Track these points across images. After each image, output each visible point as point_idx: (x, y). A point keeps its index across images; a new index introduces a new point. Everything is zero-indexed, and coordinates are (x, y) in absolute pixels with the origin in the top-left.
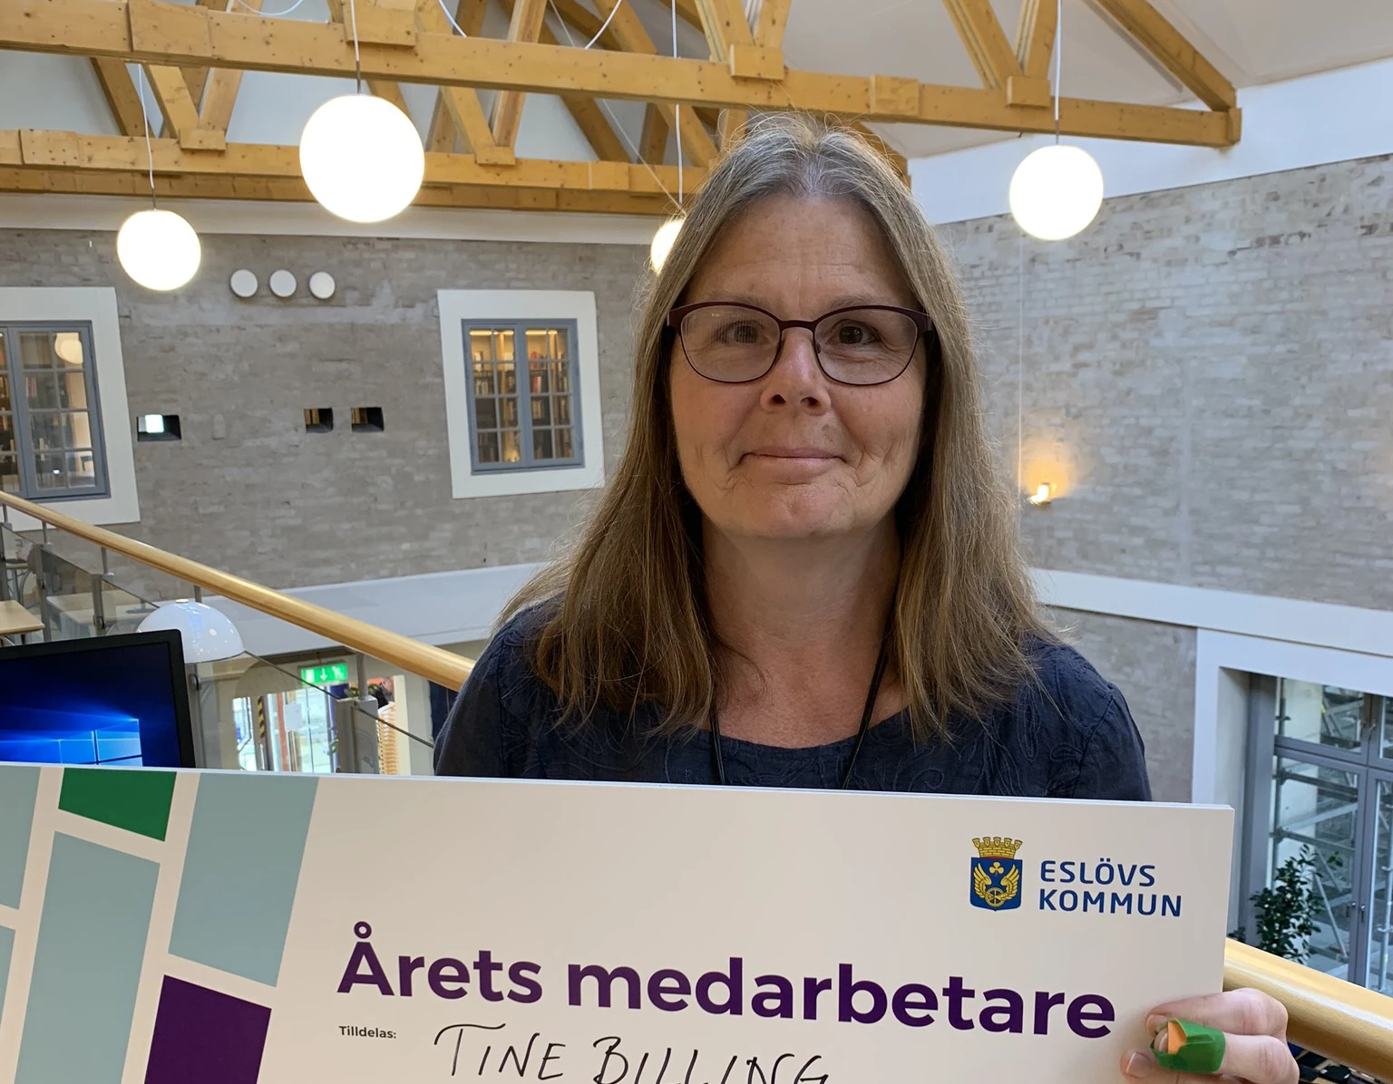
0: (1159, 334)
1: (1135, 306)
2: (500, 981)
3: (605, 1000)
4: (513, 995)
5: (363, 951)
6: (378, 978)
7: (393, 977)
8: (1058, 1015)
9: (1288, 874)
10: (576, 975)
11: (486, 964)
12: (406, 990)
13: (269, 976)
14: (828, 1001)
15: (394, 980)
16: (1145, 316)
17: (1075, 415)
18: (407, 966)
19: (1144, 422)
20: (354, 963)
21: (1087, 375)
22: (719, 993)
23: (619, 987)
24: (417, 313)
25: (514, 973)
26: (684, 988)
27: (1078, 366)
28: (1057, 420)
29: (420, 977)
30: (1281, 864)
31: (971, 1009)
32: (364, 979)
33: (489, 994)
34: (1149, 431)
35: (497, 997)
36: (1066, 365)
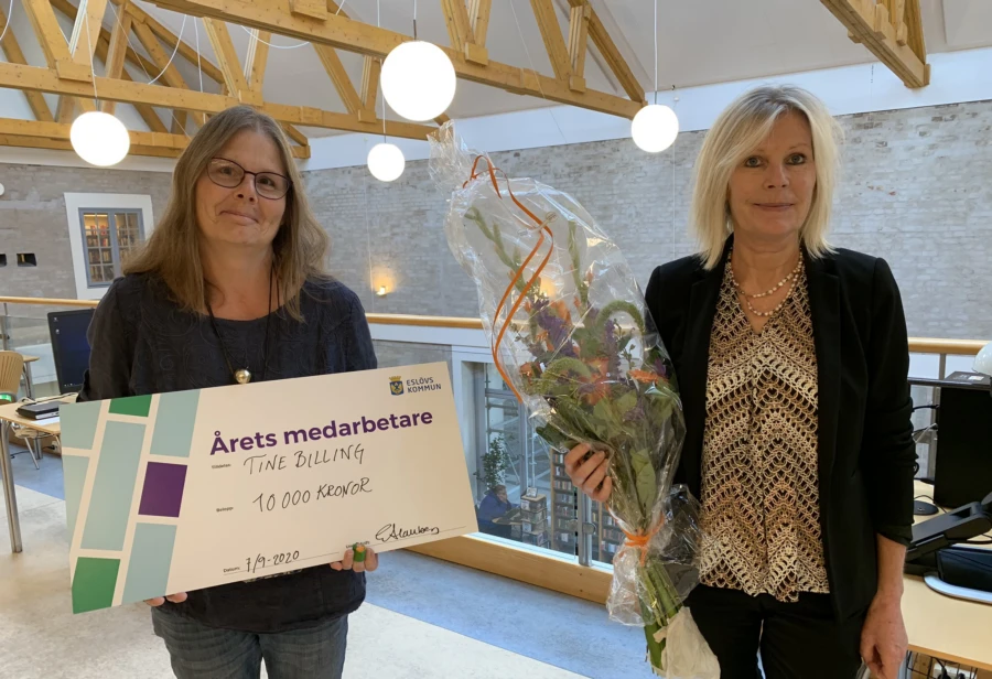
0: (427, 221)
1: (416, 209)
2: (263, 441)
3: (296, 441)
4: (268, 445)
5: (218, 440)
6: (224, 448)
7: (229, 447)
8: (419, 419)
9: (494, 445)
10: (286, 434)
11: (258, 437)
12: (233, 450)
13: (187, 455)
14: (360, 428)
15: (229, 448)
16: (421, 213)
17: (393, 256)
18: (233, 442)
19: (423, 259)
20: (215, 444)
21: (398, 238)
22: (329, 432)
23: (300, 436)
24: (53, 205)
25: (268, 438)
26: (319, 432)
27: (394, 234)
28: (387, 258)
29: (237, 445)
30: (492, 441)
31: (397, 422)
32: (219, 449)
33: (260, 446)
34: (426, 262)
35: (263, 446)
36: (388, 234)
